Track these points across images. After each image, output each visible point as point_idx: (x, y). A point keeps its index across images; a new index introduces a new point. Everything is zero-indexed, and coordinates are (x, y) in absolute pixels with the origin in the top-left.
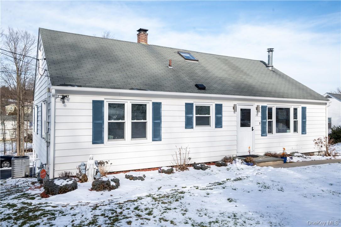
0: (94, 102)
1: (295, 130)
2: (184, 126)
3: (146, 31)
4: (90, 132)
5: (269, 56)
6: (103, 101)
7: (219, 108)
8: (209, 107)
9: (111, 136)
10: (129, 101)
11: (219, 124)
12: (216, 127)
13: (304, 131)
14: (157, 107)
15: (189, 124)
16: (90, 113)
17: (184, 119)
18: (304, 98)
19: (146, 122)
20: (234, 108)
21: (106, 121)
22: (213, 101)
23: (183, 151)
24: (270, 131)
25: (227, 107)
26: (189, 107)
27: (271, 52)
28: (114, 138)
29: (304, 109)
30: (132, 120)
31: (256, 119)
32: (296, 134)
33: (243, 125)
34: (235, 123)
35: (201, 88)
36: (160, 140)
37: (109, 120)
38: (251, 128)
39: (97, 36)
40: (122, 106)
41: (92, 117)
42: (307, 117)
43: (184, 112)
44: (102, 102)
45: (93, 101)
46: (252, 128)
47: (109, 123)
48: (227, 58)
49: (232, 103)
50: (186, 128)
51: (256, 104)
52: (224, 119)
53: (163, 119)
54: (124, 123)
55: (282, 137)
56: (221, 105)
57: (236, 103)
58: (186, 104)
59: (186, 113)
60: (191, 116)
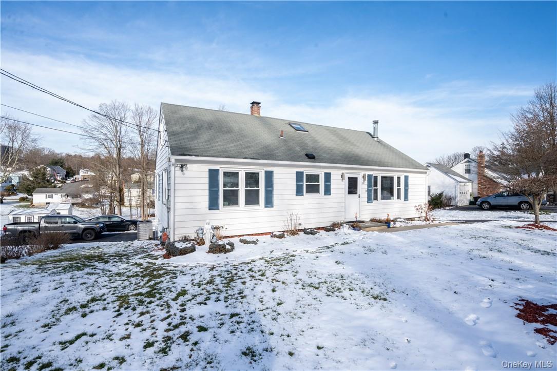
0: (210, 171)
1: (399, 197)
2: (295, 193)
3: (259, 103)
4: (207, 199)
5: (374, 128)
6: (219, 170)
7: (328, 177)
8: (319, 175)
9: (226, 203)
10: (242, 170)
11: (328, 191)
12: (325, 194)
13: (406, 198)
14: (269, 175)
15: (299, 192)
16: (207, 181)
17: (294, 187)
18: (406, 167)
19: (258, 190)
20: (342, 176)
21: (221, 189)
22: (322, 170)
23: (294, 217)
24: (376, 198)
25: (336, 175)
26: (299, 175)
27: (376, 124)
28: (228, 205)
29: (406, 178)
30: (246, 187)
31: (362, 186)
33: (350, 193)
34: (343, 191)
35: (311, 157)
36: (272, 207)
37: (224, 187)
38: (358, 195)
39: (213, 109)
40: (236, 175)
41: (208, 185)
42: (409, 186)
43: (295, 180)
44: (217, 171)
45: (209, 169)
47: (224, 190)
48: (335, 129)
49: (340, 172)
50: (296, 195)
51: (362, 173)
52: (332, 187)
53: (275, 186)
54: (238, 190)
55: (386, 204)
56: (330, 174)
57: (344, 171)
58: (297, 173)
59: (296, 181)
60: (302, 184)
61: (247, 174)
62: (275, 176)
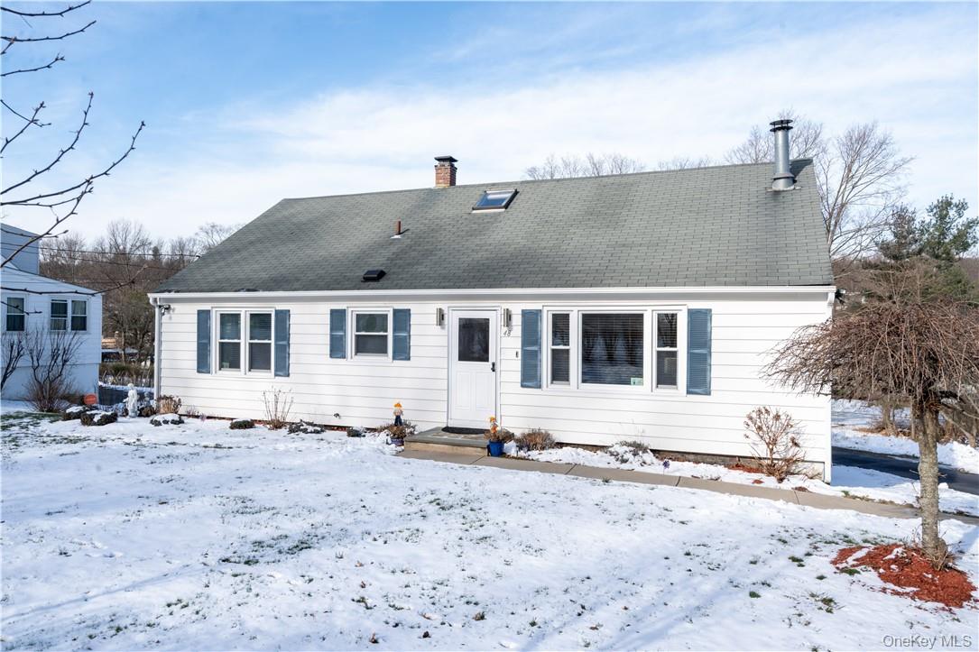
0: (200, 312)
2: (329, 352)
4: (194, 355)
7: (402, 318)
11: (402, 351)
12: (394, 358)
15: (337, 349)
16: (195, 328)
17: (327, 340)
20: (441, 317)
22: (388, 303)
24: (560, 373)
25: (423, 313)
26: (338, 318)
27: (780, 133)
31: (506, 345)
32: (666, 390)
33: (465, 355)
35: (375, 278)
37: (221, 338)
38: (491, 364)
40: (237, 316)
43: (329, 326)
46: (494, 365)
49: (432, 307)
50: (331, 356)
51: (504, 306)
52: (413, 341)
55: (607, 396)
56: (407, 312)
57: (444, 305)
58: (333, 312)
59: (332, 330)
60: (342, 333)
61: (253, 316)
62: (293, 320)
